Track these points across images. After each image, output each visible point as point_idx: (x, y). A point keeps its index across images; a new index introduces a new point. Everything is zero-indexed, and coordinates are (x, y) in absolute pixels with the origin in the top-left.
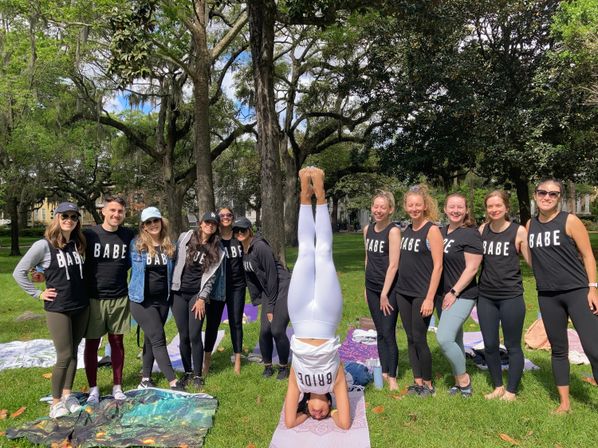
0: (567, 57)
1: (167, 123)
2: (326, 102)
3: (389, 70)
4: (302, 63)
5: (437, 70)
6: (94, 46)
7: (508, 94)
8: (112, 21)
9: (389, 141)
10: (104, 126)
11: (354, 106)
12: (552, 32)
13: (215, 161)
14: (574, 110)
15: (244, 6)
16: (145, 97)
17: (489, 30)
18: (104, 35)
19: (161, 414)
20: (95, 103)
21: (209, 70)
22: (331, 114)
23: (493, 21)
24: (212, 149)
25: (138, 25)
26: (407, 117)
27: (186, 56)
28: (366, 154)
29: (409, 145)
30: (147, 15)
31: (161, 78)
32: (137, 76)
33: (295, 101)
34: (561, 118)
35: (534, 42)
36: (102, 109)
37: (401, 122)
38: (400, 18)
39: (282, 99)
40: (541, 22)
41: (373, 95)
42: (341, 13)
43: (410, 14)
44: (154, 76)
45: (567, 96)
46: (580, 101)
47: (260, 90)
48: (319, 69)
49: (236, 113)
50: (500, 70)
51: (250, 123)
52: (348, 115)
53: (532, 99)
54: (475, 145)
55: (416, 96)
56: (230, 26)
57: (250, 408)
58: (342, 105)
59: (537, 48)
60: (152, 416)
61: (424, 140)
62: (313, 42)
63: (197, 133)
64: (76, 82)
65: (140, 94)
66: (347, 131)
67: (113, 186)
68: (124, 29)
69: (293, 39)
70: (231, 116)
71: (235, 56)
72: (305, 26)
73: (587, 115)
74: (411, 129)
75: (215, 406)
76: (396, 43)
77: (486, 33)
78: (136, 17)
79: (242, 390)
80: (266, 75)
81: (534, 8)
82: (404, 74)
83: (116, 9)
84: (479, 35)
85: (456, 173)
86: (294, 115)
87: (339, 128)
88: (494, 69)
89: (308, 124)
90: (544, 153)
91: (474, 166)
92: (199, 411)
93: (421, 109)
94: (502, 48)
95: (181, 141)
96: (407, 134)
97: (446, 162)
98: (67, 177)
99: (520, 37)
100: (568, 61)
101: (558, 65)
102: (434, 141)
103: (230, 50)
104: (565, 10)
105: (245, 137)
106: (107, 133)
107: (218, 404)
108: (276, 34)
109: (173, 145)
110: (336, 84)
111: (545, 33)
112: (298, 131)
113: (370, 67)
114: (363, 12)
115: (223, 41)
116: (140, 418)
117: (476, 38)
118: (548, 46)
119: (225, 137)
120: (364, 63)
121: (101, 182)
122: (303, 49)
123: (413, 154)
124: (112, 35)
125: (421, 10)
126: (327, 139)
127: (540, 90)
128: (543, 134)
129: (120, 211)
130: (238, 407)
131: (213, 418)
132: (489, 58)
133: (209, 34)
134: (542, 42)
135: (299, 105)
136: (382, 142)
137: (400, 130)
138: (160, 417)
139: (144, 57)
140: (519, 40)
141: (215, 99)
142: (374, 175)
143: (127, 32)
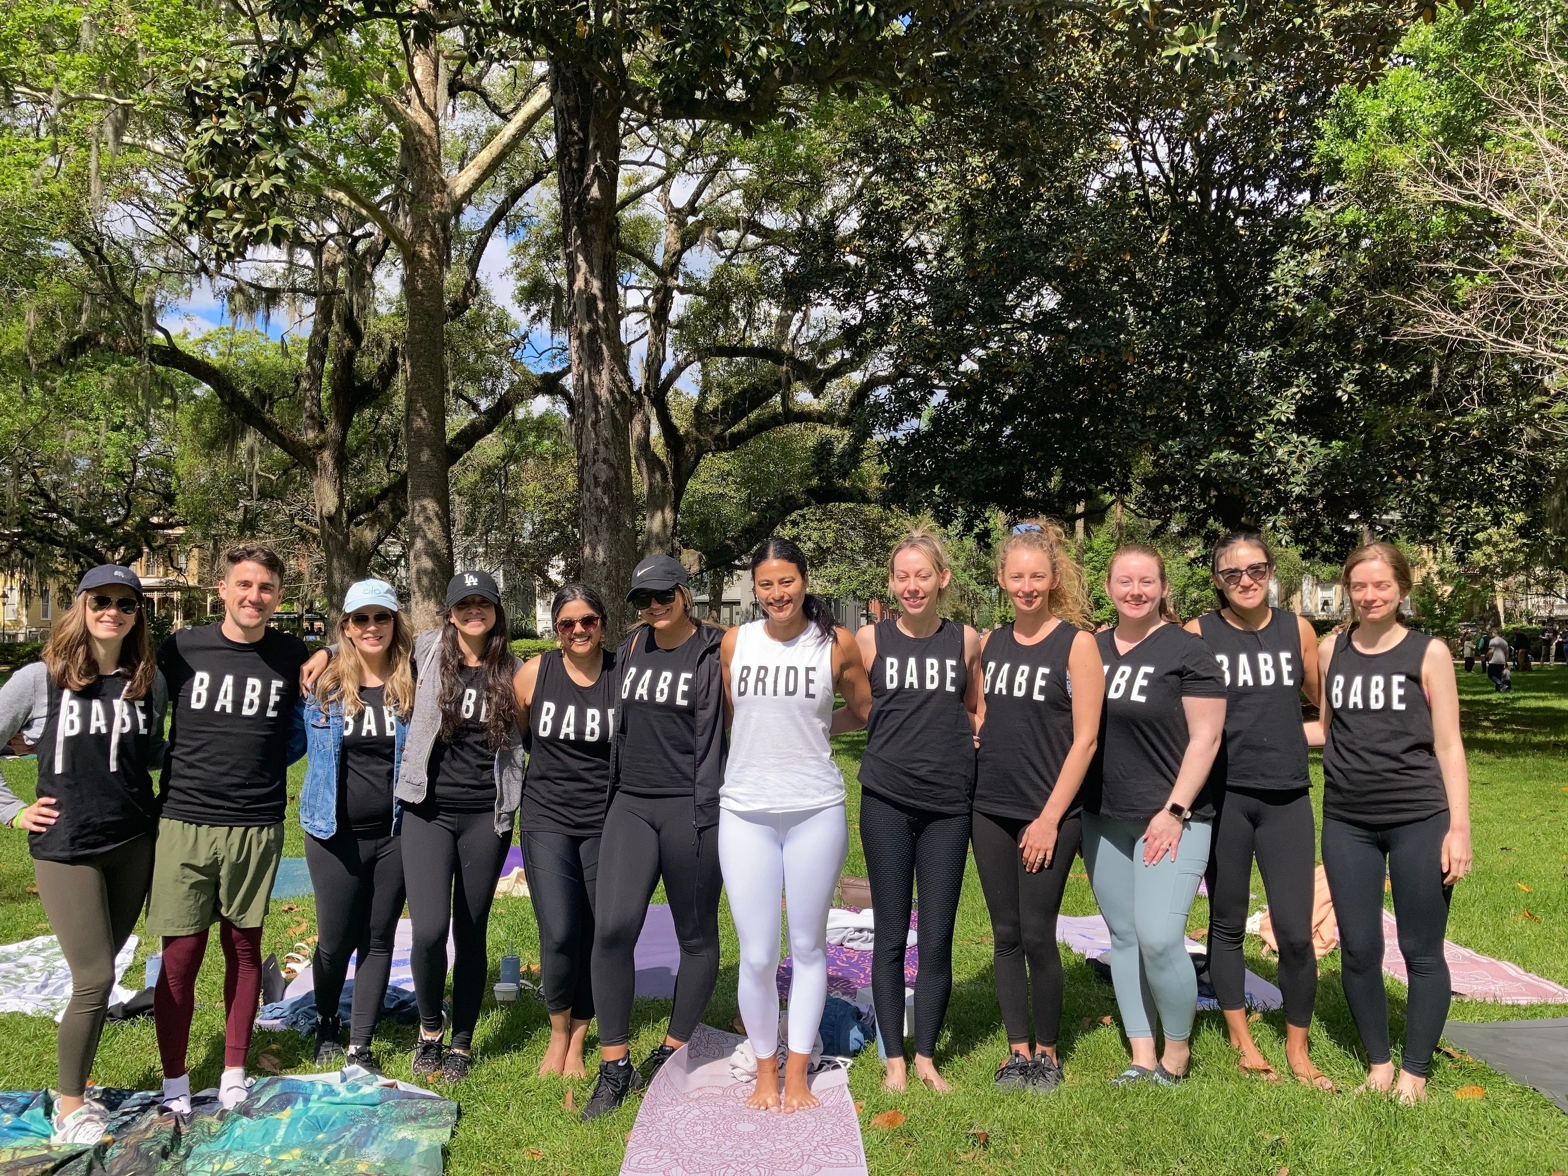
0: (1353, 224)
1: (329, 366)
2: (750, 322)
3: (913, 243)
4: (691, 219)
5: (1032, 245)
6: (137, 158)
7: (1209, 311)
8: (191, 94)
9: (910, 425)
10: (159, 368)
11: (823, 332)
12: (1316, 159)
13: (456, 468)
14: (1370, 356)
15: (540, 68)
16: (272, 296)
17: (1162, 151)
18: (166, 129)
19: (301, 1144)
20: (137, 308)
21: (445, 229)
22: (763, 352)
23: (1171, 128)
24: (450, 435)
25: (261, 107)
26: (958, 362)
27: (386, 191)
28: (854, 454)
29: (964, 435)
30: (285, 82)
31: (317, 249)
32: (259, 239)
33: (673, 317)
34: (1339, 375)
35: (1271, 184)
36: (153, 324)
37: (944, 375)
38: (942, 110)
39: (636, 310)
40: (1287, 137)
41: (872, 304)
42: (790, 93)
43: (967, 102)
44: (297, 241)
45: (1355, 319)
46: (1386, 331)
47: (579, 283)
48: (734, 235)
49: (516, 344)
50: (1189, 251)
51: (552, 371)
52: (806, 356)
53: (1269, 325)
54: (1131, 437)
55: (979, 309)
56: (505, 117)
57: (544, 1123)
58: (793, 329)
59: (1279, 199)
60: (275, 1151)
61: (1000, 422)
62: (719, 166)
63: (409, 393)
64: (84, 253)
65: (258, 288)
66: (804, 398)
67: (180, 531)
68: (222, 114)
69: (669, 155)
70: (501, 350)
71: (515, 194)
72: (699, 123)
73: (1402, 368)
74: (966, 394)
75: (452, 1119)
76: (931, 174)
77: (1155, 159)
78: (255, 86)
79: (526, 1075)
80: (597, 247)
81: (1273, 100)
82: (950, 254)
83: (202, 63)
84: (1138, 160)
85: (1080, 508)
86: (669, 351)
87: (783, 386)
88: (1174, 247)
89: (706, 375)
90: (1300, 459)
91: (1127, 489)
92: (405, 1133)
93: (992, 345)
94: (1193, 197)
95: (367, 413)
96: (958, 406)
97: (1056, 479)
98: (52, 506)
99: (1239, 169)
100: (1356, 232)
101: (1332, 241)
102: (1028, 424)
103: (502, 179)
104: (1348, 106)
105: (540, 405)
106: (165, 386)
107: (459, 1113)
108: (625, 142)
109: (345, 424)
110: (777, 274)
111: (1298, 163)
112: (677, 392)
113: (865, 232)
114: (849, 92)
115: (485, 156)
116: (242, 1155)
117: (1130, 167)
118: (1306, 196)
119: (484, 404)
120: (850, 223)
121: (145, 520)
122: (694, 183)
123: (974, 459)
124: (187, 131)
125: (995, 94)
126: (753, 416)
127: (1289, 302)
128: (1298, 412)
129: (263, 587)
130: (512, 1119)
131: (446, 1152)
132: (1163, 219)
133: (446, 136)
134: (1291, 183)
135: (680, 325)
136: (893, 424)
137: (940, 396)
138: (297, 1152)
139: (278, 189)
140: (1237, 179)
141: (460, 306)
142: (874, 511)
143: (230, 124)
